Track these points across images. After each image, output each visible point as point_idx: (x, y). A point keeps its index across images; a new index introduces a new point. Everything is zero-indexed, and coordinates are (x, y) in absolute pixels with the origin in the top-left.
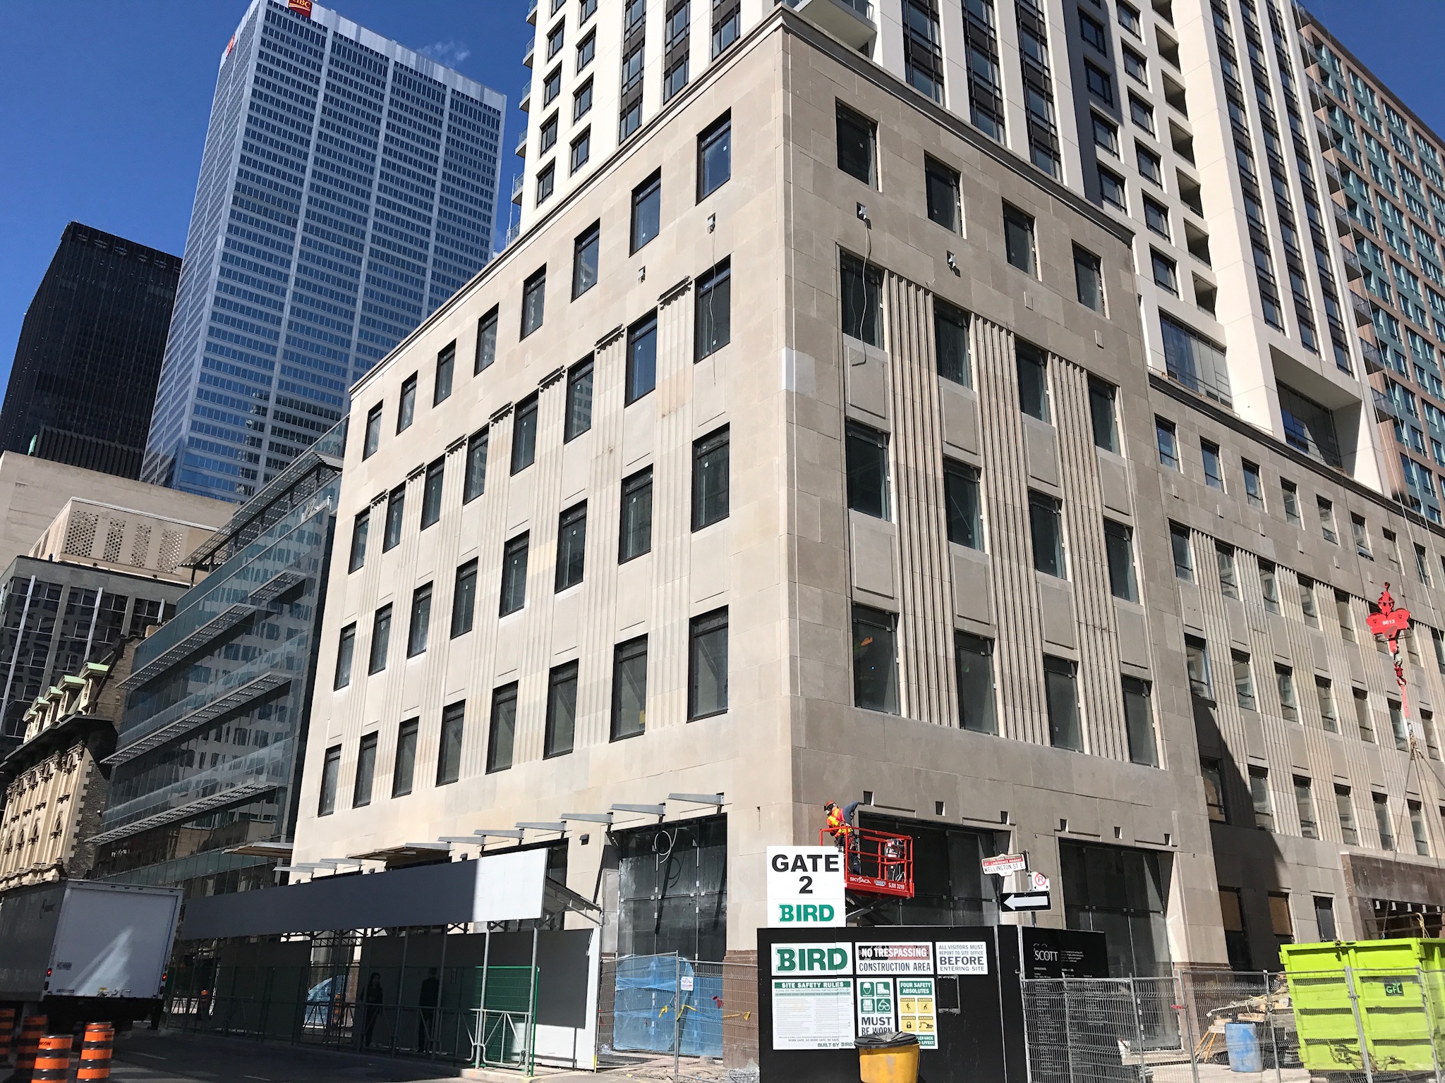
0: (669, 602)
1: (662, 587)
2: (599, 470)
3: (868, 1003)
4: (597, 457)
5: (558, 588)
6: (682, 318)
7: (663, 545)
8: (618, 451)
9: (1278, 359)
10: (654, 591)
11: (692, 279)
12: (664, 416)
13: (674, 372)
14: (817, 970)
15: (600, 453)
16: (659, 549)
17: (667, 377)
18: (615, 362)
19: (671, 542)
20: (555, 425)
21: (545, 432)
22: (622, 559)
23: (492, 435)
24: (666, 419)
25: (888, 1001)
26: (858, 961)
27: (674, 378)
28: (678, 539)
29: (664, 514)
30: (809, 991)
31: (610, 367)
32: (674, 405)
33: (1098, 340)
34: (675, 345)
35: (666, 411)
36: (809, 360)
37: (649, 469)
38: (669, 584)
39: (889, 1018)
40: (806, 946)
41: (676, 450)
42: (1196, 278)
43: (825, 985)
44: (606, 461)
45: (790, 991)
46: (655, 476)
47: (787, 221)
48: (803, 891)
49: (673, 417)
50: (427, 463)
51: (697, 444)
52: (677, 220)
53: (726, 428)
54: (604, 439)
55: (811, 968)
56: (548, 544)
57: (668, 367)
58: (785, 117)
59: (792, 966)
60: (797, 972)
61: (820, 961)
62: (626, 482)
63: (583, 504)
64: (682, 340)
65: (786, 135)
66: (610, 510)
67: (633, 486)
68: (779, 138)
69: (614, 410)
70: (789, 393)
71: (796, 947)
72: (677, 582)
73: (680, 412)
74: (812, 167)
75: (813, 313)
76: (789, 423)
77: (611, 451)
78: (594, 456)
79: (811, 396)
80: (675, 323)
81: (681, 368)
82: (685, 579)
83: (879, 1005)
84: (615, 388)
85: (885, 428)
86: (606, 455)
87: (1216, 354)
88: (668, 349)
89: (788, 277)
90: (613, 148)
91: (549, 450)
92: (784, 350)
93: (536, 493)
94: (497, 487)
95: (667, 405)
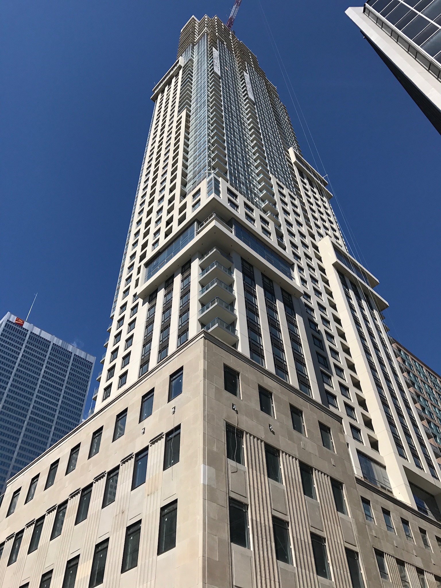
1: (141, 586)
2: (117, 522)
5: (90, 587)
6: (159, 450)
7: (143, 563)
8: (126, 513)
9: (408, 472)
11: (164, 433)
15: (118, 513)
16: (141, 565)
17: (151, 476)
18: (129, 470)
20: (99, 499)
21: (94, 503)
22: (123, 571)
23: (69, 505)
24: (149, 496)
27: (154, 477)
28: (151, 559)
29: (145, 546)
31: (126, 472)
32: (153, 490)
33: (333, 463)
34: (155, 462)
35: (149, 493)
36: (213, 470)
37: (140, 522)
38: (145, 585)
41: (153, 512)
42: (369, 437)
44: (120, 517)
46: (142, 525)
47: (204, 410)
49: (152, 496)
50: (36, 519)
51: (162, 509)
52: (160, 409)
53: (176, 501)
54: (120, 506)
56: (88, 562)
57: (151, 472)
58: (204, 370)
62: (128, 528)
63: (107, 540)
64: (158, 460)
65: (204, 377)
66: (119, 543)
67: (131, 530)
68: (202, 378)
69: (126, 492)
70: (204, 485)
72: (149, 583)
73: (156, 494)
74: (214, 390)
75: (215, 449)
76: (204, 499)
77: (123, 512)
78: (115, 515)
79: (213, 486)
80: (156, 452)
81: (157, 472)
82: (153, 581)
84: (127, 482)
85: (246, 502)
86: (121, 515)
87: (382, 469)
88: (152, 464)
89: (204, 433)
90: (136, 379)
91: (94, 512)
92: (202, 465)
93: (86, 534)
94: (67, 531)
95: (150, 490)
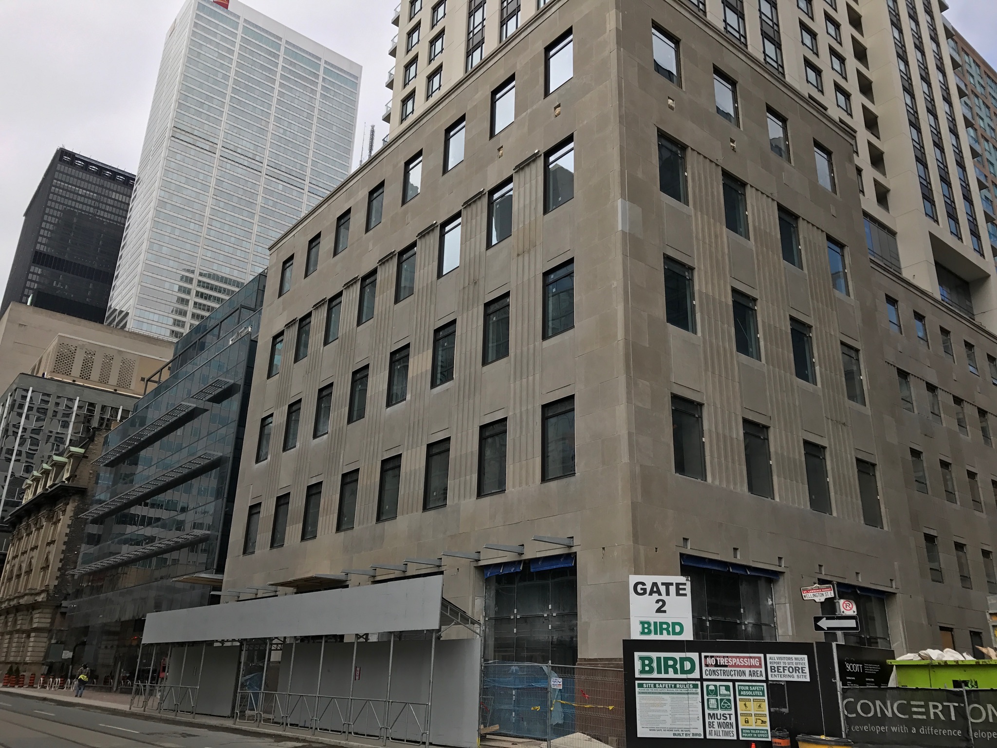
0: (524, 393)
1: (518, 383)
2: (466, 297)
3: (713, 702)
4: (464, 288)
5: (433, 385)
6: (534, 182)
7: (519, 352)
8: (481, 283)
9: (936, 243)
10: (512, 385)
11: (542, 153)
12: (518, 255)
13: (527, 222)
14: (671, 674)
15: (467, 284)
16: (516, 355)
17: (521, 226)
18: (479, 218)
19: (525, 349)
20: (430, 266)
21: (422, 271)
22: (485, 362)
23: (379, 276)
24: (520, 258)
25: (729, 700)
26: (704, 668)
27: (527, 226)
28: (531, 346)
29: (519, 328)
30: (666, 690)
31: (474, 221)
32: (527, 246)
33: (833, 212)
34: (527, 202)
35: (521, 252)
36: (639, 210)
37: (507, 295)
38: (524, 380)
39: (730, 715)
40: (663, 655)
41: (529, 280)
42: (876, 183)
43: (678, 686)
44: (471, 290)
45: (650, 690)
46: (512, 300)
47: (620, 106)
48: (659, 611)
49: (526, 256)
50: (328, 298)
51: (547, 274)
52: (529, 111)
53: (571, 261)
54: (469, 274)
55: (666, 672)
56: (425, 353)
57: (522, 218)
58: (618, 30)
59: (651, 671)
60: (655, 675)
61: (674, 667)
62: (487, 305)
63: (454, 322)
64: (533, 198)
65: (618, 43)
66: (475, 326)
67: (492, 308)
68: (612, 45)
69: (477, 253)
70: (623, 232)
71: (654, 655)
72: (531, 378)
73: (532, 253)
74: (636, 69)
75: (640, 175)
76: (625, 255)
77: (476, 283)
78: (462, 287)
79: (639, 236)
80: (528, 186)
81: (533, 218)
82: (537, 376)
83: (724, 704)
84: (478, 236)
85: (690, 264)
86: (471, 287)
87: (890, 237)
88: (522, 205)
89: (621, 148)
91: (425, 285)
92: (620, 201)
93: (415, 316)
94: (384, 313)
95: (521, 247)
